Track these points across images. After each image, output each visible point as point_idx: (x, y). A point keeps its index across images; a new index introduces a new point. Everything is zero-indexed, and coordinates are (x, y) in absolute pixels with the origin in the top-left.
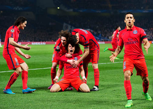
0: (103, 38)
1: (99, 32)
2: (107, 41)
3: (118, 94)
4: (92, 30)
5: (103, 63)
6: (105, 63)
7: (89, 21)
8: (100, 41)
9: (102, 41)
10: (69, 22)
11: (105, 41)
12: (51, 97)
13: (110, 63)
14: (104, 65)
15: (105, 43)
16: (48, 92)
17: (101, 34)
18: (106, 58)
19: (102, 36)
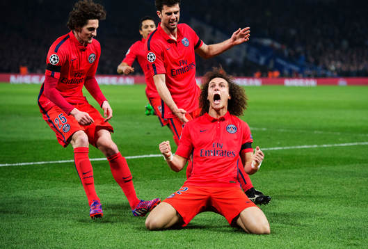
0: (311, 69)
1: (299, 49)
2: (324, 76)
3: (352, 242)
4: (279, 41)
5: (308, 144)
6: (315, 146)
7: (268, 14)
8: (301, 75)
9: (309, 77)
10: (208, 17)
11: (316, 77)
13: (330, 145)
14: (313, 150)
15: (318, 83)
16: (139, 229)
17: (306, 55)
18: (320, 130)
19: (307, 61)
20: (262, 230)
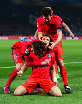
5: (76, 62)
6: (78, 62)
12: (14, 101)
14: (78, 64)
15: (79, 39)
18: (80, 56)
20: (59, 95)
